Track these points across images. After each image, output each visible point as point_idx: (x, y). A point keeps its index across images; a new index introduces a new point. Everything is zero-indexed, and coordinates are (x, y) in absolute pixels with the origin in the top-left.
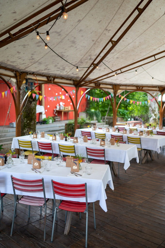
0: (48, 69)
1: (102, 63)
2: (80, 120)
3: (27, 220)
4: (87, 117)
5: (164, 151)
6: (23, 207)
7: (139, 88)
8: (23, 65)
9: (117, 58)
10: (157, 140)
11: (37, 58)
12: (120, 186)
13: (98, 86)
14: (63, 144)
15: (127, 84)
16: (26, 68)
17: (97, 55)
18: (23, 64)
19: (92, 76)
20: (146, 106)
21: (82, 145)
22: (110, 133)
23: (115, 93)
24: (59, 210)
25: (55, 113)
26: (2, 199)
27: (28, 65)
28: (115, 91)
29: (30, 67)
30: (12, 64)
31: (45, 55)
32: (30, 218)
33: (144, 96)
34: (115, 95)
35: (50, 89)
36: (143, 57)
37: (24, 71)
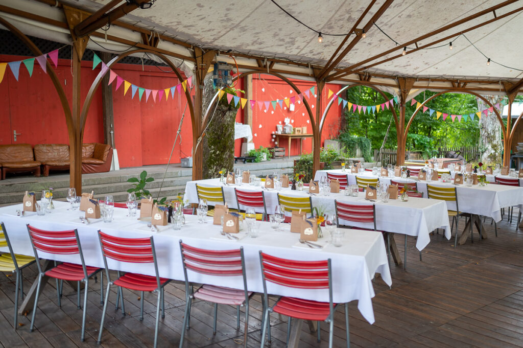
0: (259, 41)
1: (373, 27)
2: (325, 153)
3: (210, 336)
4: (341, 147)
5: (511, 222)
6: (203, 313)
7: (459, 84)
8: (209, 33)
9: (409, 16)
10: (495, 192)
11: (238, 17)
12: (407, 285)
13: (365, 79)
14: (287, 195)
15: (429, 75)
16: (215, 39)
17: (364, 10)
18: (209, 31)
19: (352, 59)
20: (475, 129)
21: (327, 197)
22: (390, 177)
23: (403, 96)
24: (275, 322)
25: (273, 140)
26: (162, 289)
27: (219, 32)
28: (403, 90)
29: (222, 38)
30: (186, 31)
31: (253, 11)
32: (216, 333)
33: (471, 107)
34: (403, 100)
35: (263, 90)
36: (467, 14)
37: (211, 46)
